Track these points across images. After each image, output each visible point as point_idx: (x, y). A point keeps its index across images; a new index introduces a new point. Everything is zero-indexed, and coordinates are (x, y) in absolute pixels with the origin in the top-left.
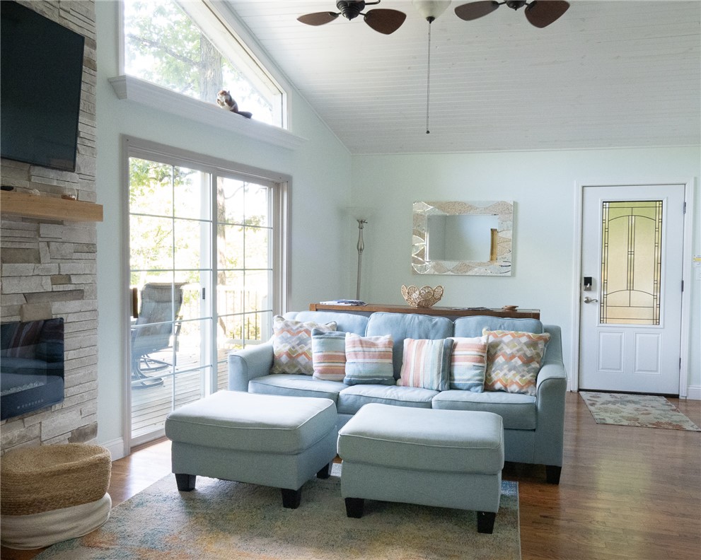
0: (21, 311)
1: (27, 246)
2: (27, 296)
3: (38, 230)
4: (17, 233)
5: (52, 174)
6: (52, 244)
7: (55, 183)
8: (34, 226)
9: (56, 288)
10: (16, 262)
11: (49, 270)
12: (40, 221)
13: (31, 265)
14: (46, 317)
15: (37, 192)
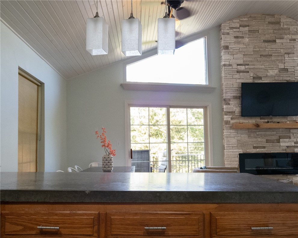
0: (286, 150)
1: (287, 135)
2: (287, 147)
3: (290, 131)
4: (284, 132)
5: (294, 117)
6: (294, 134)
7: (295, 119)
8: (289, 130)
9: (295, 145)
10: (284, 139)
11: (293, 140)
12: (290, 129)
13: (288, 139)
14: (293, 152)
15: (288, 122)
